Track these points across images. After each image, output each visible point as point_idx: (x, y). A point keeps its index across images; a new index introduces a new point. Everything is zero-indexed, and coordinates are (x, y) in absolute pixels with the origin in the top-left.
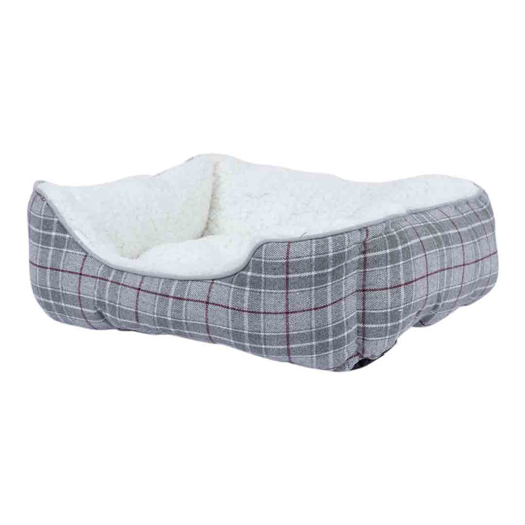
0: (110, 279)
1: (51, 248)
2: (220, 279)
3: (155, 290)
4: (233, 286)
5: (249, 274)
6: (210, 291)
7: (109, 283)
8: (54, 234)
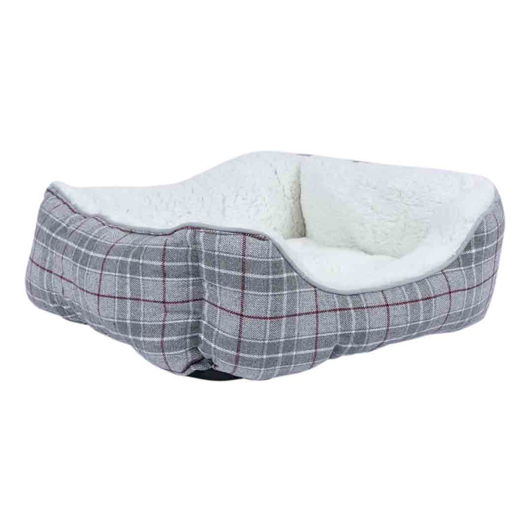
0: (351, 306)
1: (286, 292)
2: (448, 268)
3: (403, 300)
4: (462, 268)
5: (474, 251)
6: (447, 281)
7: (352, 311)
8: (285, 275)
